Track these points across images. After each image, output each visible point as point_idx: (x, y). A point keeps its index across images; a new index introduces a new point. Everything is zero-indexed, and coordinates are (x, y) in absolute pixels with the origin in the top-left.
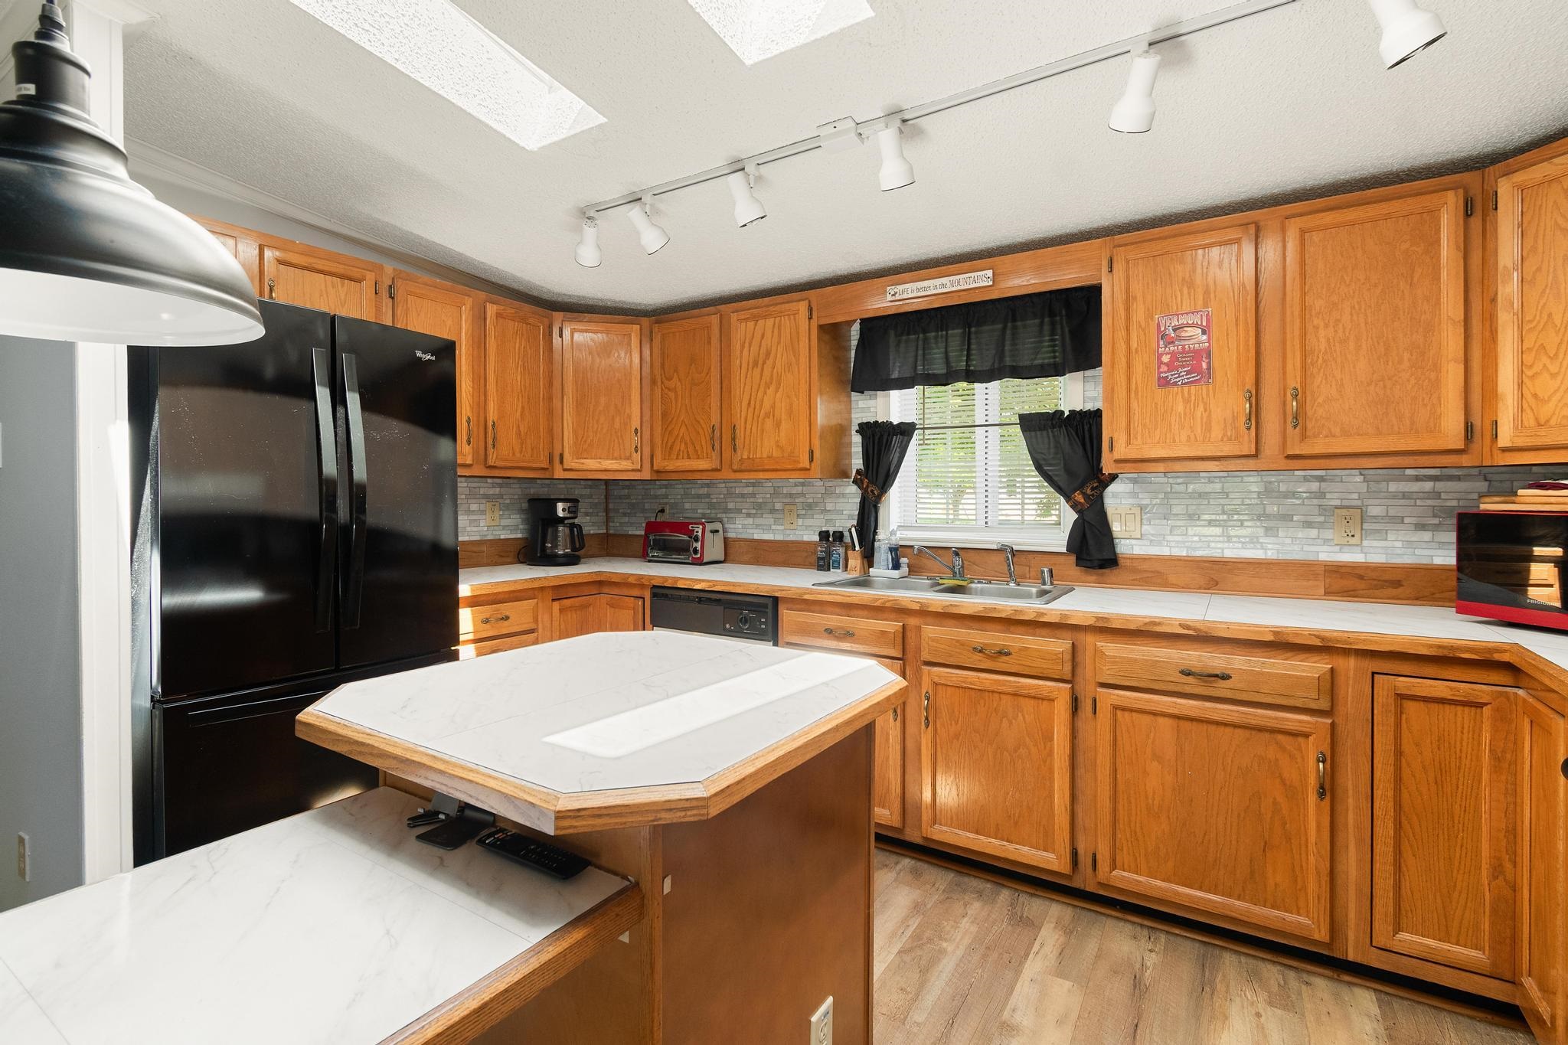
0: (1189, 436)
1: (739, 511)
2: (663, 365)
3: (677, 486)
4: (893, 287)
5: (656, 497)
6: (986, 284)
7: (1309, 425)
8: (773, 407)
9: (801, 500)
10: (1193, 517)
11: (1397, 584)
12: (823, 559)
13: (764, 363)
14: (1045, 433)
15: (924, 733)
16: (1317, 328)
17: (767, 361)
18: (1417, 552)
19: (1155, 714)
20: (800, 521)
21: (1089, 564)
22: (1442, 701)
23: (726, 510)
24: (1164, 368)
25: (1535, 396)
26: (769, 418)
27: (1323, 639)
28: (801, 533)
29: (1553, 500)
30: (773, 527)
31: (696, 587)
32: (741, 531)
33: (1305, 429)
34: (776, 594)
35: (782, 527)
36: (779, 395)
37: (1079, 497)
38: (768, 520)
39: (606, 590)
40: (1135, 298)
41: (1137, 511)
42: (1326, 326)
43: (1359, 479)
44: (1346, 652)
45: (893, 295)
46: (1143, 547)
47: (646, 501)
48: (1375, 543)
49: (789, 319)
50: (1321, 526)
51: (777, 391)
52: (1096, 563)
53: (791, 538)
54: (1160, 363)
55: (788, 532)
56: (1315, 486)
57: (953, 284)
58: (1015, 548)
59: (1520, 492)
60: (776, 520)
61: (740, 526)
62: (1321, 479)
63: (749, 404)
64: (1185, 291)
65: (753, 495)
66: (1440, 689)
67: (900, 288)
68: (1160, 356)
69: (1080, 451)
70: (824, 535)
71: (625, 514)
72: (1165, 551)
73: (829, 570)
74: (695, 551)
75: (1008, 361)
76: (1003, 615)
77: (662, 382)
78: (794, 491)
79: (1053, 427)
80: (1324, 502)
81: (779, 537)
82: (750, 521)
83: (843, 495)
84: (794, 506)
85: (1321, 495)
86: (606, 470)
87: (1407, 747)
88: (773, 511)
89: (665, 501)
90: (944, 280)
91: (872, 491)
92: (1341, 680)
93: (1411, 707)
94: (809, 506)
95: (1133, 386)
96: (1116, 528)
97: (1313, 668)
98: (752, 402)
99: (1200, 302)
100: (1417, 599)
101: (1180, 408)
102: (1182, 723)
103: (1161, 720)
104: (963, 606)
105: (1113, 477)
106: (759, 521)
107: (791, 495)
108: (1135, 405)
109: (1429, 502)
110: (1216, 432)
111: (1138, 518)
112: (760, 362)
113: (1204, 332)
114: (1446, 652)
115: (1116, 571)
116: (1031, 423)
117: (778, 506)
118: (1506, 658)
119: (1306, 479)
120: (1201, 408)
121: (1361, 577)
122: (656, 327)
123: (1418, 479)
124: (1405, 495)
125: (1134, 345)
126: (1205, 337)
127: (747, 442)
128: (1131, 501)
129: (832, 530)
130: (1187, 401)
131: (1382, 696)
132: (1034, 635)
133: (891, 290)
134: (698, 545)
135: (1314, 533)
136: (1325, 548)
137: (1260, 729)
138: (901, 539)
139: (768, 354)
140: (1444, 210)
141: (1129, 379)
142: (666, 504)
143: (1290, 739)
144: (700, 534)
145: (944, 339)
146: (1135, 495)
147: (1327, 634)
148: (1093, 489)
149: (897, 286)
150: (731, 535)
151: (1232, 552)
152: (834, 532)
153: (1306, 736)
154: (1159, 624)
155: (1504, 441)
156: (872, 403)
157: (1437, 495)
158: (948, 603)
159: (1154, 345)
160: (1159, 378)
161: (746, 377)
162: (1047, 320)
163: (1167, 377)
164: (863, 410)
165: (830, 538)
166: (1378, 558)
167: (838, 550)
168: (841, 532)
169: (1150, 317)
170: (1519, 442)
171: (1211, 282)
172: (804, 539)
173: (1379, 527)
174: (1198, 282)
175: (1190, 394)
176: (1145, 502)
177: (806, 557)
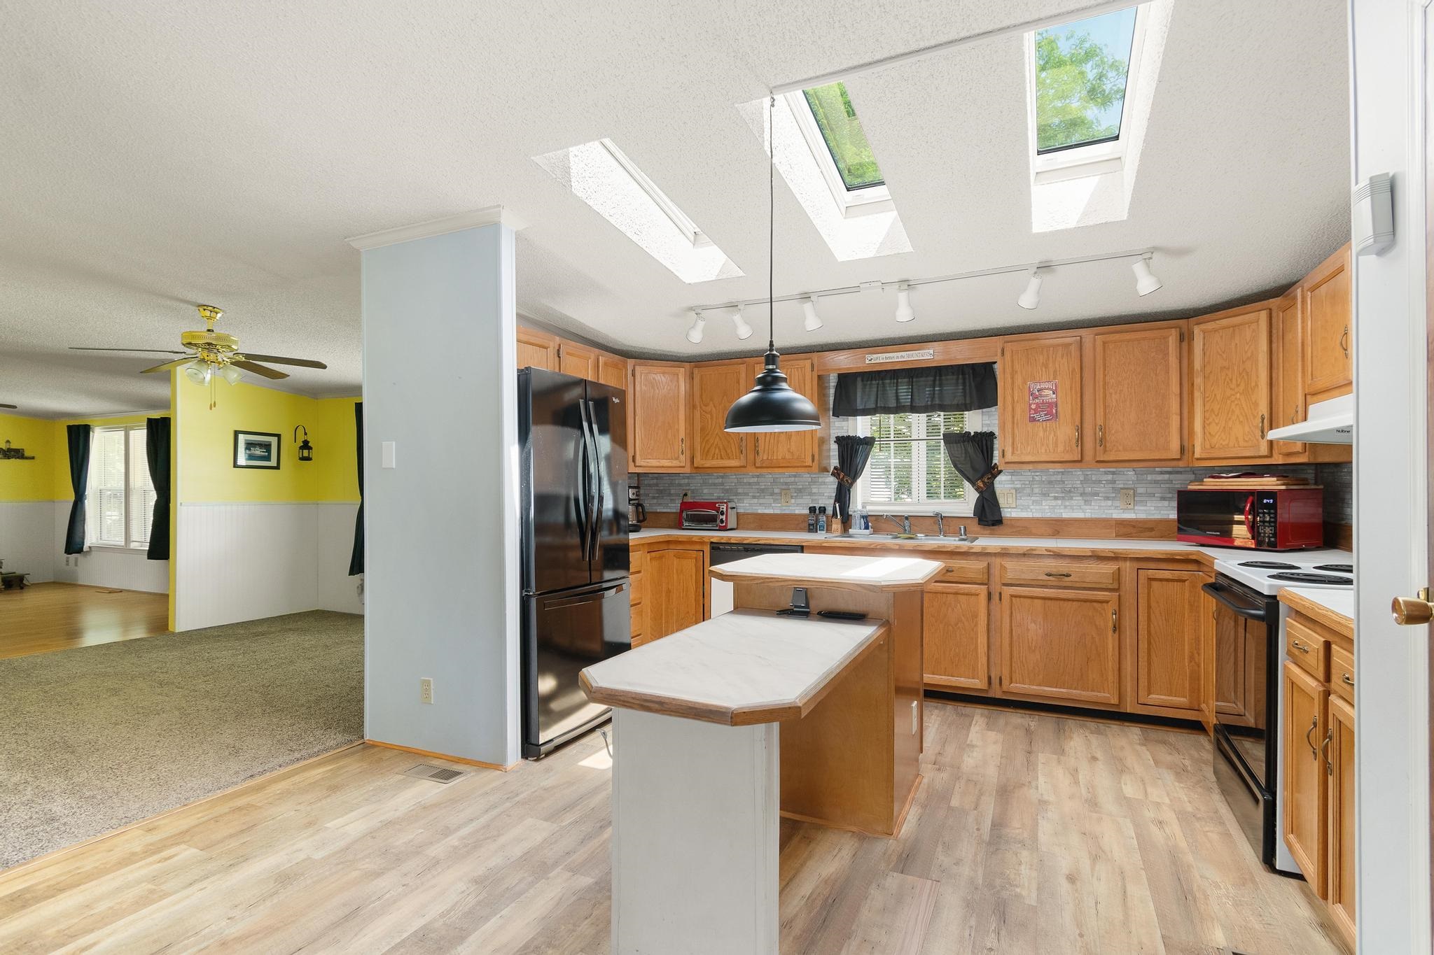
0: (1046, 450)
1: (746, 494)
2: (701, 396)
3: (697, 477)
4: (870, 355)
5: (680, 485)
6: (929, 358)
7: (1108, 445)
9: (794, 486)
10: (1045, 495)
11: (1151, 529)
12: (813, 524)
14: (959, 445)
16: (1111, 394)
18: (1162, 512)
19: (1032, 597)
20: (793, 501)
21: (986, 523)
22: (1168, 580)
23: (737, 494)
24: (1032, 412)
25: (1209, 434)
27: (1115, 553)
28: (793, 508)
29: (1218, 484)
30: (773, 505)
31: (744, 542)
32: (748, 508)
33: (1105, 446)
34: (804, 544)
35: (779, 505)
37: (980, 484)
38: (769, 500)
39: (671, 547)
40: (1016, 372)
41: (1014, 491)
42: (1116, 393)
43: (1133, 473)
44: (1125, 559)
45: (869, 360)
46: (1017, 513)
47: (671, 488)
48: (1142, 508)
49: (798, 370)
50: (1114, 499)
52: (990, 522)
53: (787, 512)
54: (1030, 409)
55: (784, 508)
56: (1110, 477)
57: (907, 356)
58: (943, 515)
59: (1205, 480)
60: (775, 501)
61: (747, 505)
62: (1113, 473)
64: (1044, 370)
65: (758, 483)
66: (1167, 574)
67: (875, 356)
68: (1030, 405)
69: (981, 456)
70: (812, 510)
71: (654, 498)
72: (1030, 515)
73: (817, 532)
74: (722, 521)
75: (937, 402)
76: (949, 550)
77: (701, 407)
78: (789, 480)
79: (964, 441)
80: (1114, 486)
81: (778, 512)
82: (756, 501)
83: (824, 483)
84: (787, 491)
85: (1113, 482)
86: (663, 467)
87: (1153, 604)
88: (772, 494)
89: (688, 488)
90: (902, 354)
91: (847, 480)
92: (1123, 573)
93: (1155, 584)
94: (800, 491)
95: (1016, 421)
96: (1002, 501)
97: (1109, 568)
99: (1052, 377)
100: (1161, 537)
101: (1041, 434)
102: (1047, 601)
103: (1036, 601)
105: (1000, 472)
106: (761, 501)
107: (786, 484)
108: (1016, 431)
109: (1167, 485)
110: (1061, 448)
111: (1014, 496)
113: (1054, 393)
114: (1169, 556)
115: (1001, 527)
116: (950, 439)
117: (776, 491)
118: (1194, 557)
119: (1106, 473)
120: (1052, 435)
121: (1134, 527)
122: (696, 371)
123: (1162, 473)
124: (1156, 482)
125: (1016, 399)
126: (1054, 396)
127: (767, 448)
128: (1010, 486)
129: (817, 506)
130: (1045, 430)
131: (1142, 580)
132: (968, 560)
133: (869, 357)
134: (724, 517)
135: (1109, 503)
136: (1116, 511)
137: (1086, 601)
138: (870, 511)
140: (1170, 339)
141: (1013, 417)
142: (689, 490)
143: (1100, 604)
144: (725, 510)
145: (895, 385)
146: (1012, 482)
147: (1117, 551)
148: (988, 479)
149: (872, 355)
150: (741, 511)
151: (1066, 515)
152: (820, 507)
153: (1107, 602)
154: (1035, 550)
155: (1197, 455)
156: (844, 424)
157: (1168, 481)
159: (1027, 399)
160: (1030, 417)
162: (961, 376)
163: (1034, 416)
164: (839, 428)
165: (817, 511)
166: (1142, 516)
167: (823, 518)
168: (824, 507)
169: (1025, 383)
170: (1204, 456)
171: (1057, 366)
172: (797, 512)
173: (1142, 499)
174: (1051, 365)
175: (1046, 427)
176: (1018, 486)
177: (798, 524)
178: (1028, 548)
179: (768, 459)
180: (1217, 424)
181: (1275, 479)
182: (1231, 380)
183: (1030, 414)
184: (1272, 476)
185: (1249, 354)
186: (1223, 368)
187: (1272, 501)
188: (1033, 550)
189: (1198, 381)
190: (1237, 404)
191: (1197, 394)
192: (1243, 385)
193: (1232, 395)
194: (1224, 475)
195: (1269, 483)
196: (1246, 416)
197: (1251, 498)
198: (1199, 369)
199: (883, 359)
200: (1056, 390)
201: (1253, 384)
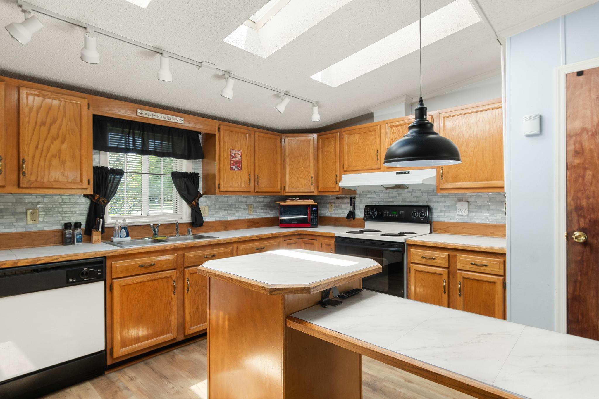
0: (237, 186)
4: (141, 110)
6: (181, 123)
8: (60, 151)
9: (42, 206)
11: (258, 223)
13: (51, 125)
14: (180, 179)
15: (187, 294)
16: (260, 161)
17: (54, 125)
18: (261, 215)
20: (41, 219)
21: (195, 226)
24: (232, 165)
25: (291, 182)
26: (55, 158)
28: (41, 226)
30: (15, 224)
31: (37, 263)
35: (25, 223)
36: (64, 146)
37: (194, 203)
41: (207, 207)
42: (262, 161)
43: (253, 197)
45: (141, 114)
46: (209, 219)
48: (255, 213)
50: (246, 209)
51: (63, 143)
52: (198, 225)
53: (34, 229)
54: (231, 163)
55: (30, 226)
56: (245, 199)
57: (168, 118)
59: (287, 201)
60: (17, 220)
62: (246, 198)
63: (37, 147)
64: (236, 144)
67: (144, 112)
68: (231, 161)
69: (193, 187)
70: (67, 226)
72: (214, 219)
75: (170, 151)
78: (38, 200)
79: (184, 177)
80: (247, 204)
81: (20, 230)
84: (33, 210)
85: (246, 202)
88: (14, 214)
90: (165, 115)
92: (280, 243)
95: (225, 169)
96: (203, 213)
98: (40, 146)
99: (239, 148)
100: (262, 226)
101: (235, 177)
104: (201, 243)
105: (201, 196)
107: (33, 203)
108: (225, 174)
109: (263, 203)
110: (243, 185)
111: (208, 210)
112: (47, 125)
113: (240, 157)
117: (20, 211)
119: (244, 197)
120: (240, 178)
121: (253, 222)
123: (261, 198)
124: (260, 202)
125: (225, 157)
126: (240, 158)
127: (35, 170)
128: (205, 204)
129: (71, 222)
130: (237, 175)
132: (221, 248)
135: (245, 211)
136: (247, 215)
139: (55, 121)
140: (278, 140)
141: (224, 166)
146: (206, 202)
148: (196, 200)
149: (143, 111)
151: (229, 218)
157: (263, 201)
158: (196, 243)
159: (229, 157)
160: (231, 167)
161: (34, 130)
163: (232, 167)
165: (73, 227)
166: (255, 217)
167: (78, 231)
168: (80, 223)
169: (228, 149)
170: (289, 191)
171: (241, 143)
172: (46, 229)
173: (255, 209)
174: (239, 142)
175: (237, 173)
176: (210, 204)
177: (48, 239)
178: (249, 237)
179: (36, 180)
180: (294, 178)
181: (313, 201)
182: (300, 161)
183: (231, 166)
184: (311, 199)
185: (306, 152)
186: (296, 156)
187: (316, 209)
188: (251, 237)
189: (287, 160)
190: (302, 171)
191: (287, 165)
192: (304, 165)
193: (300, 167)
194: (295, 199)
195: (310, 202)
196: (305, 176)
197: (309, 208)
198: (288, 155)
199: (150, 115)
200: (241, 155)
201: (308, 164)
